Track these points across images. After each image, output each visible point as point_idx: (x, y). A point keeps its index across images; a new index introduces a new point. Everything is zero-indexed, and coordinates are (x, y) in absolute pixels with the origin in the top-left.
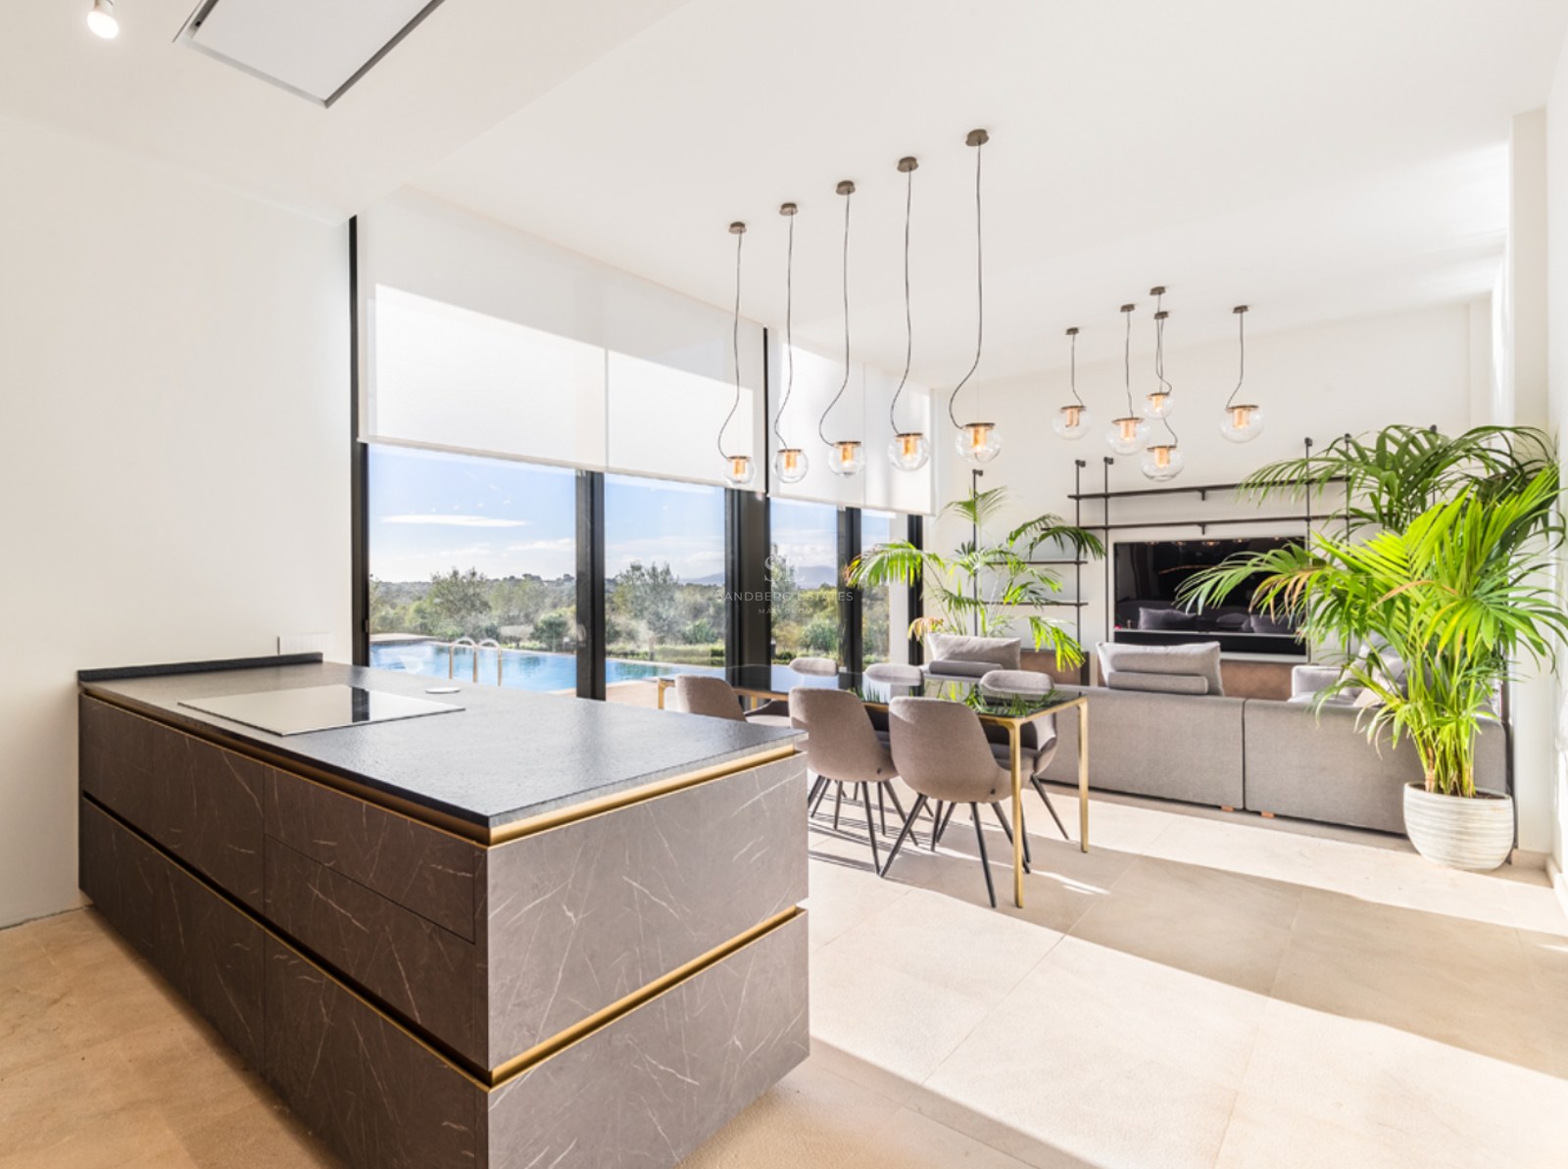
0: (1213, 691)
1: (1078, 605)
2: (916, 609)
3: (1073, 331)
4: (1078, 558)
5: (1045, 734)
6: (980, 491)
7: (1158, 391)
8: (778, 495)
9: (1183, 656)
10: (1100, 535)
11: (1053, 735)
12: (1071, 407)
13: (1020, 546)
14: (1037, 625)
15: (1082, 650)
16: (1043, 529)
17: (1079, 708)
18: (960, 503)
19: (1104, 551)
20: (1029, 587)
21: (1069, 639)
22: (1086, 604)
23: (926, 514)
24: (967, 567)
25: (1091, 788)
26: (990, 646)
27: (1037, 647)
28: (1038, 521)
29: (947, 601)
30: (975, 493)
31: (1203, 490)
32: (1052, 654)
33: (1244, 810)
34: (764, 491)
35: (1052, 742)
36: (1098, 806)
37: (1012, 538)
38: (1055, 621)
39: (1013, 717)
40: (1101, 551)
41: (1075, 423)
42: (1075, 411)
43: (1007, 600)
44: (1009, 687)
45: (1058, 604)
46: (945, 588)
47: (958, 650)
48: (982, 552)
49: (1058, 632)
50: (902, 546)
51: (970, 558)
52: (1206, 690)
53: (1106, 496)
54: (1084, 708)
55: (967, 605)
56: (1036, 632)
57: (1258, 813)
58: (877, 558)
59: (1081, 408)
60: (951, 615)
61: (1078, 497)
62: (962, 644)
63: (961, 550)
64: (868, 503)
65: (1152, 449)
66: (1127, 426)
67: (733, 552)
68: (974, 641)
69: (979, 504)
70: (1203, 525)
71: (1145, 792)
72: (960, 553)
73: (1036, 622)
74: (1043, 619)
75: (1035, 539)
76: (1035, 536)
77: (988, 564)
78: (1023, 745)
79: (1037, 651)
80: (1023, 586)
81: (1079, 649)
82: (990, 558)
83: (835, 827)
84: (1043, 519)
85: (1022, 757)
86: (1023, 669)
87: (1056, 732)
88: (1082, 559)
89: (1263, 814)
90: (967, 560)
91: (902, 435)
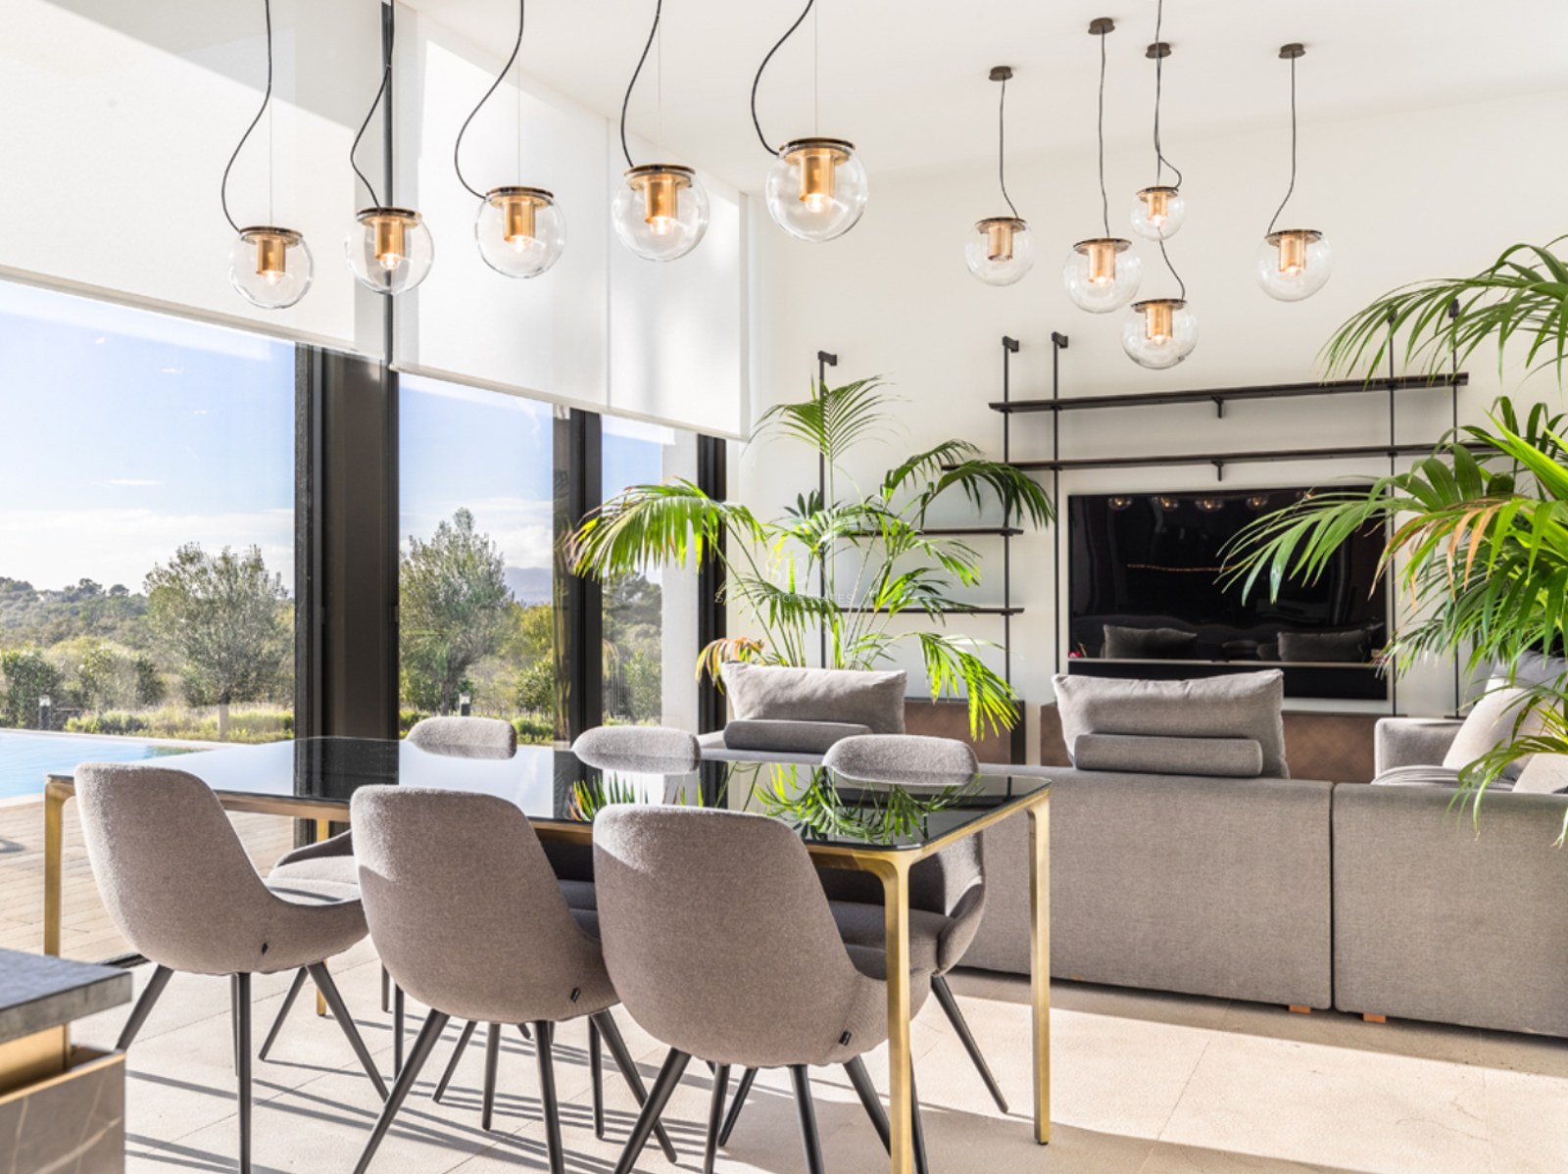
0: (1271, 771)
1: (1007, 613)
2: (712, 623)
3: (1001, 73)
4: (1006, 523)
5: (960, 878)
6: (831, 387)
7: (1155, 185)
8: (417, 371)
9: (1218, 702)
10: (1044, 479)
11: (977, 880)
12: (998, 220)
13: (903, 502)
14: (936, 653)
15: (1014, 697)
16: (944, 468)
17: (1032, 816)
18: (790, 408)
19: (1051, 509)
20: (919, 577)
21: (992, 676)
22: (1021, 611)
23: (731, 438)
24: (808, 539)
25: (1055, 981)
26: (847, 688)
27: (935, 693)
28: (935, 451)
29: (767, 602)
30: (823, 389)
31: (1219, 397)
32: (962, 707)
33: (1333, 1012)
34: (383, 357)
35: (974, 896)
36: (1069, 1021)
37: (891, 484)
38: (968, 642)
39: (891, 848)
40: (1045, 509)
41: (1005, 252)
42: (1005, 227)
43: (882, 603)
44: (882, 773)
45: (974, 610)
46: (766, 580)
47: (782, 697)
48: (834, 511)
49: (972, 663)
50: (681, 492)
51: (813, 522)
52: (1260, 770)
53: (1056, 405)
54: (1043, 814)
55: (806, 614)
56: (933, 665)
57: (1358, 1017)
58: (629, 515)
59: (1015, 223)
60: (776, 631)
61: (1006, 408)
62: (791, 685)
63: (797, 509)
64: (616, 404)
65: (1140, 307)
66: (1100, 254)
67: (310, 489)
68: (815, 679)
69: (831, 412)
70: (1219, 461)
71: (1146, 984)
72: (797, 515)
73: (932, 644)
74: (945, 639)
75: (931, 485)
76: (930, 480)
77: (846, 534)
78: (914, 903)
79: (934, 701)
80: (910, 577)
81: (1008, 695)
82: (851, 523)
83: (487, 1124)
84: (943, 448)
85: (912, 937)
86: (908, 732)
87: (982, 873)
88: (1012, 525)
89: (1366, 1018)
90: (807, 525)
91: (642, 169)
